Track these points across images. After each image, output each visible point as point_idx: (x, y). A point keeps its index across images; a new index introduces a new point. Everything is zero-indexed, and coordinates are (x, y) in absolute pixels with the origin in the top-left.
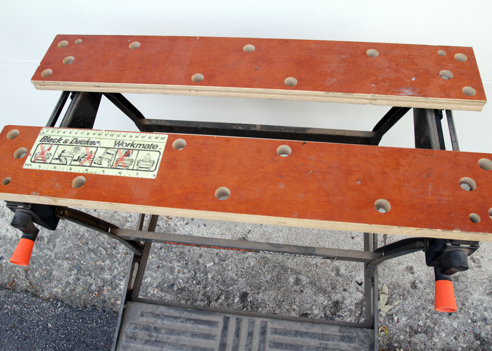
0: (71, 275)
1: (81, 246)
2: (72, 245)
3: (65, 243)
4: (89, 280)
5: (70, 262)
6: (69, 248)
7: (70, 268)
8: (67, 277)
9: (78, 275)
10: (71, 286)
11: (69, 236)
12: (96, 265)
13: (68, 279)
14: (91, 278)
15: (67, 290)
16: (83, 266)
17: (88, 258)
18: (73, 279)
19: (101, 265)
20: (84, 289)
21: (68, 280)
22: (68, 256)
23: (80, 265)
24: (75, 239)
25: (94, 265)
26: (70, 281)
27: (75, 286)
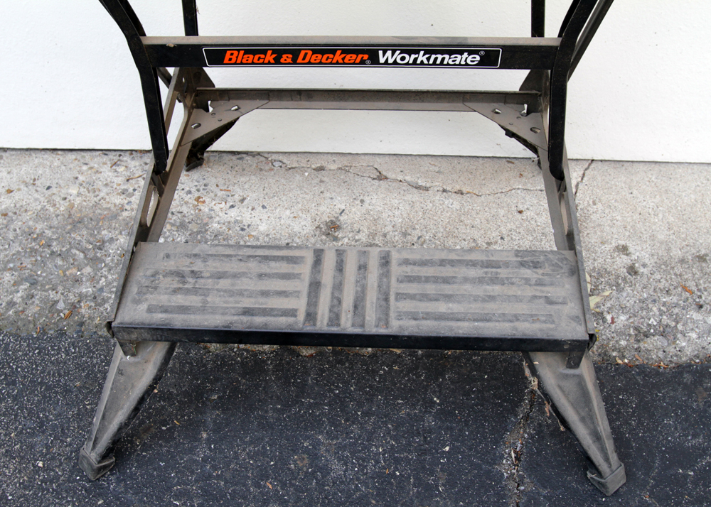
0: (18, 292)
1: (37, 250)
2: (20, 249)
3: (7, 246)
4: (52, 296)
5: (16, 274)
6: (14, 255)
7: (15, 282)
8: (10, 295)
9: (30, 291)
10: (17, 306)
11: (16, 237)
12: (65, 275)
13: (11, 297)
14: (57, 293)
15: (11, 312)
16: (41, 279)
17: (50, 266)
18: (22, 297)
19: (76, 275)
20: (42, 309)
21: (12, 299)
22: (11, 265)
23: (36, 277)
24: (27, 240)
25: (62, 275)
26: (15, 299)
27: (26, 306)
